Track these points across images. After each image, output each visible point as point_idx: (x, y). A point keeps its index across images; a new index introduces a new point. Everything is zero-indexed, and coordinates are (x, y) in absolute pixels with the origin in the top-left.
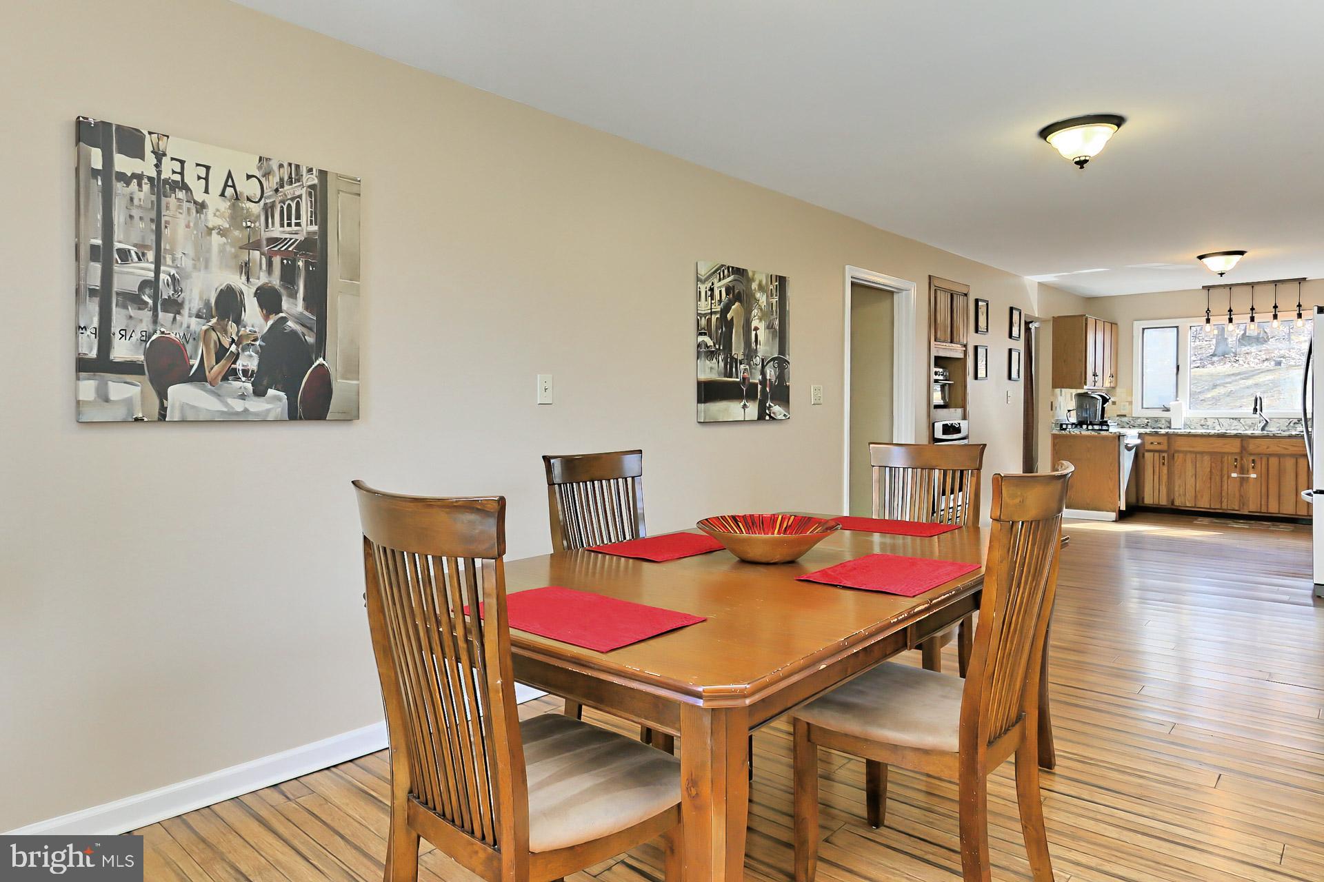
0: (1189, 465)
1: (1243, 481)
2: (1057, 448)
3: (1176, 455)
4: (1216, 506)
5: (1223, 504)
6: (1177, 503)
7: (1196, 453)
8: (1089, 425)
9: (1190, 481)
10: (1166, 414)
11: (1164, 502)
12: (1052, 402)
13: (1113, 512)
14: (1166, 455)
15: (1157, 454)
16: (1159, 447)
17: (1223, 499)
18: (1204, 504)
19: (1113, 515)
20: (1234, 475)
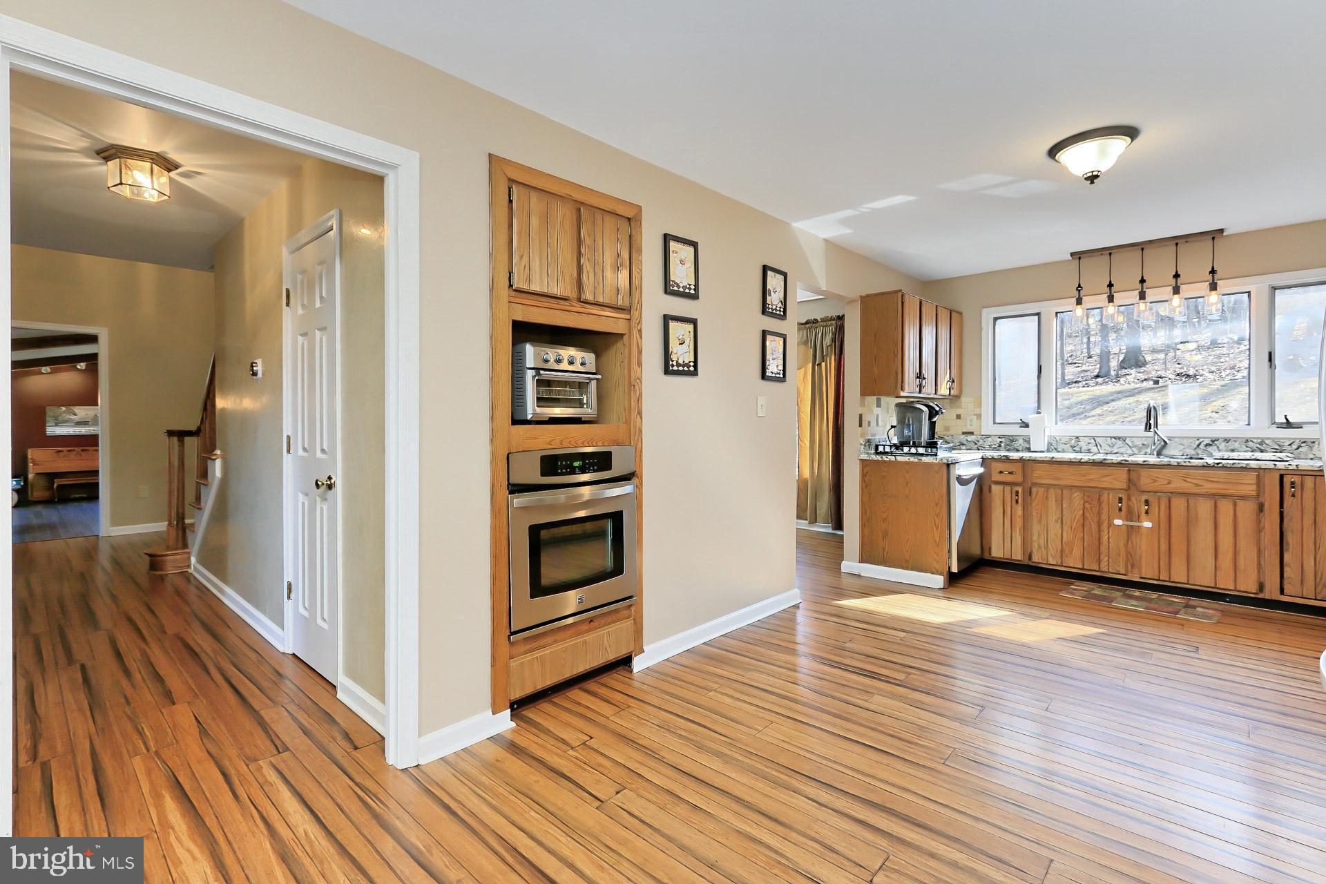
0: (1052, 503)
1: (1131, 531)
2: (866, 479)
3: (1034, 490)
4: (1090, 567)
5: (1102, 564)
6: (1037, 558)
7: (1062, 487)
8: (912, 447)
9: (1055, 529)
10: (1024, 431)
11: (1018, 556)
12: (861, 416)
13: (940, 574)
14: (1020, 489)
15: (1008, 489)
16: (1010, 478)
17: (1102, 557)
18: (1073, 563)
19: (939, 581)
20: (1118, 522)
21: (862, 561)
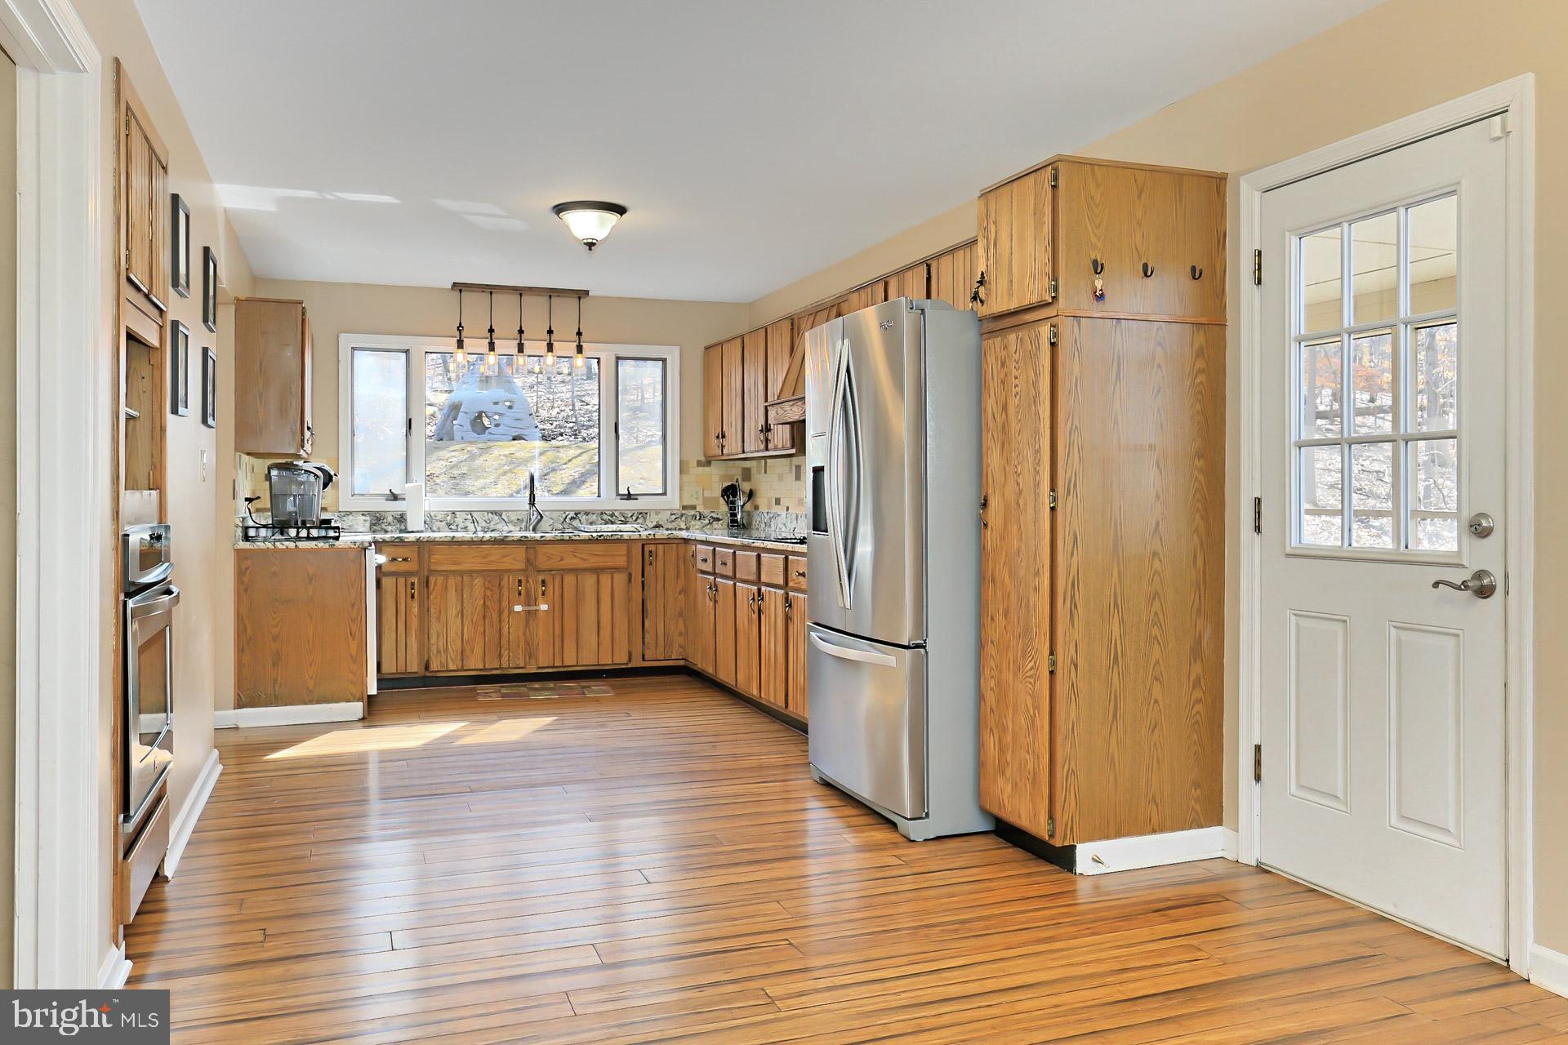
0: (452, 595)
1: (530, 615)
2: (245, 579)
3: (432, 580)
4: (492, 665)
5: (503, 659)
6: (435, 666)
7: (461, 573)
8: (300, 528)
9: (455, 625)
10: (397, 506)
11: (414, 667)
12: (234, 481)
13: (358, 700)
14: (415, 580)
15: (401, 580)
16: (404, 567)
17: (502, 652)
18: (475, 663)
19: (357, 709)
20: (518, 608)
21: (239, 705)
